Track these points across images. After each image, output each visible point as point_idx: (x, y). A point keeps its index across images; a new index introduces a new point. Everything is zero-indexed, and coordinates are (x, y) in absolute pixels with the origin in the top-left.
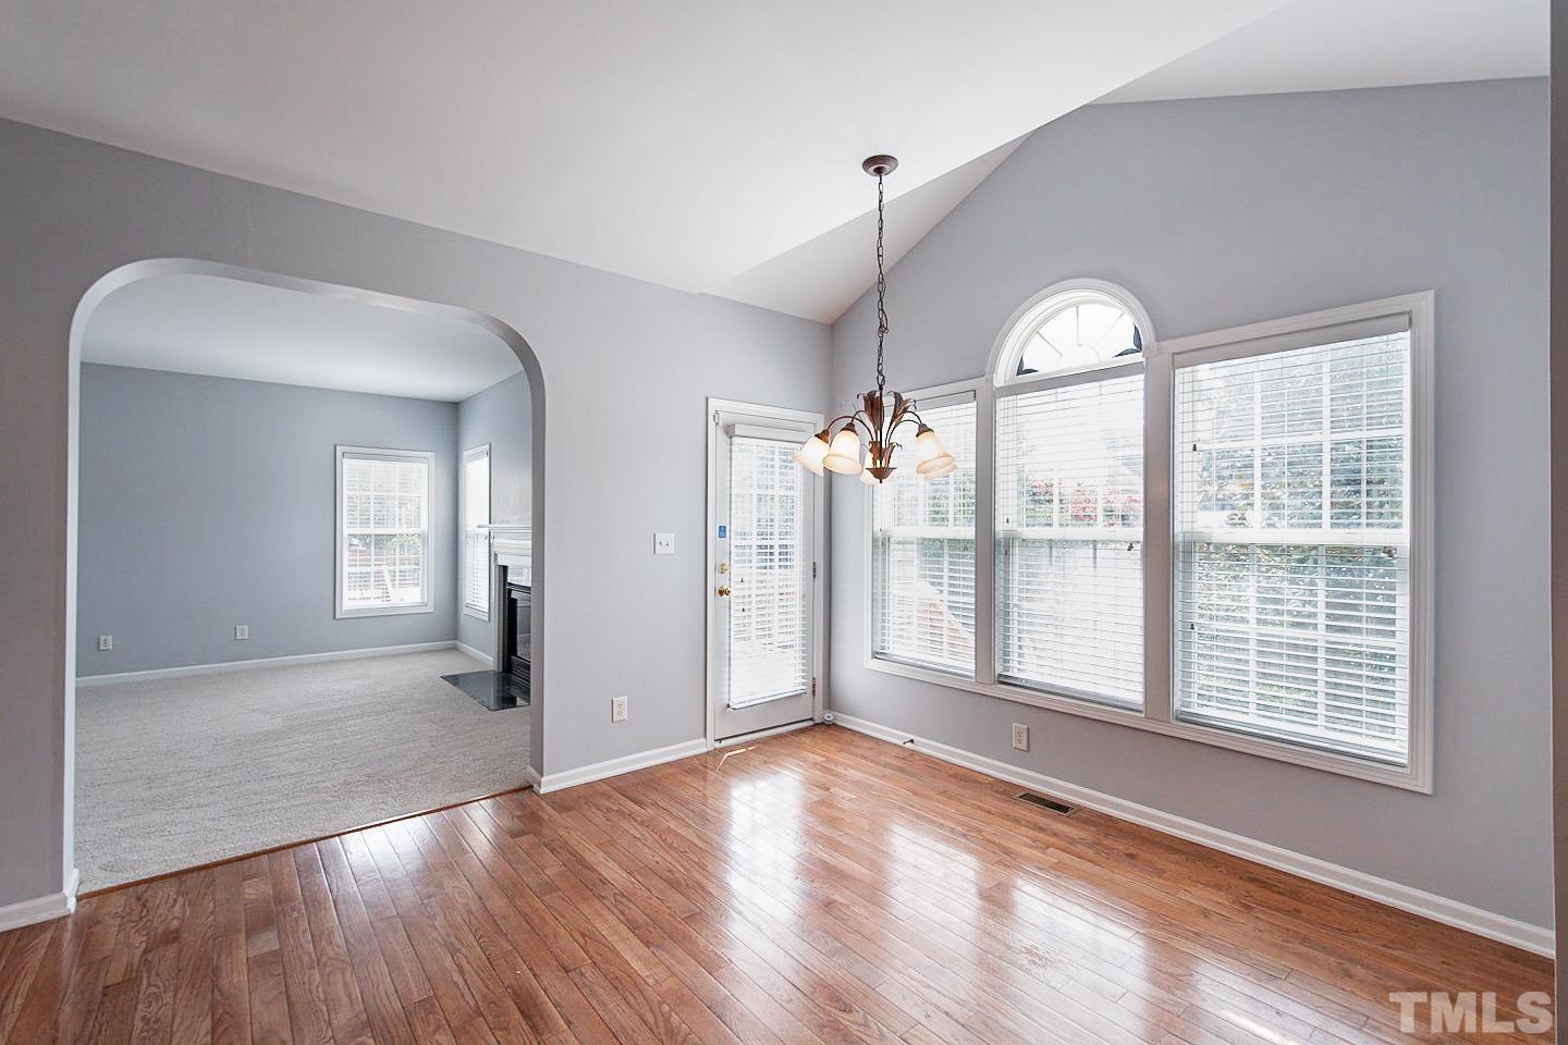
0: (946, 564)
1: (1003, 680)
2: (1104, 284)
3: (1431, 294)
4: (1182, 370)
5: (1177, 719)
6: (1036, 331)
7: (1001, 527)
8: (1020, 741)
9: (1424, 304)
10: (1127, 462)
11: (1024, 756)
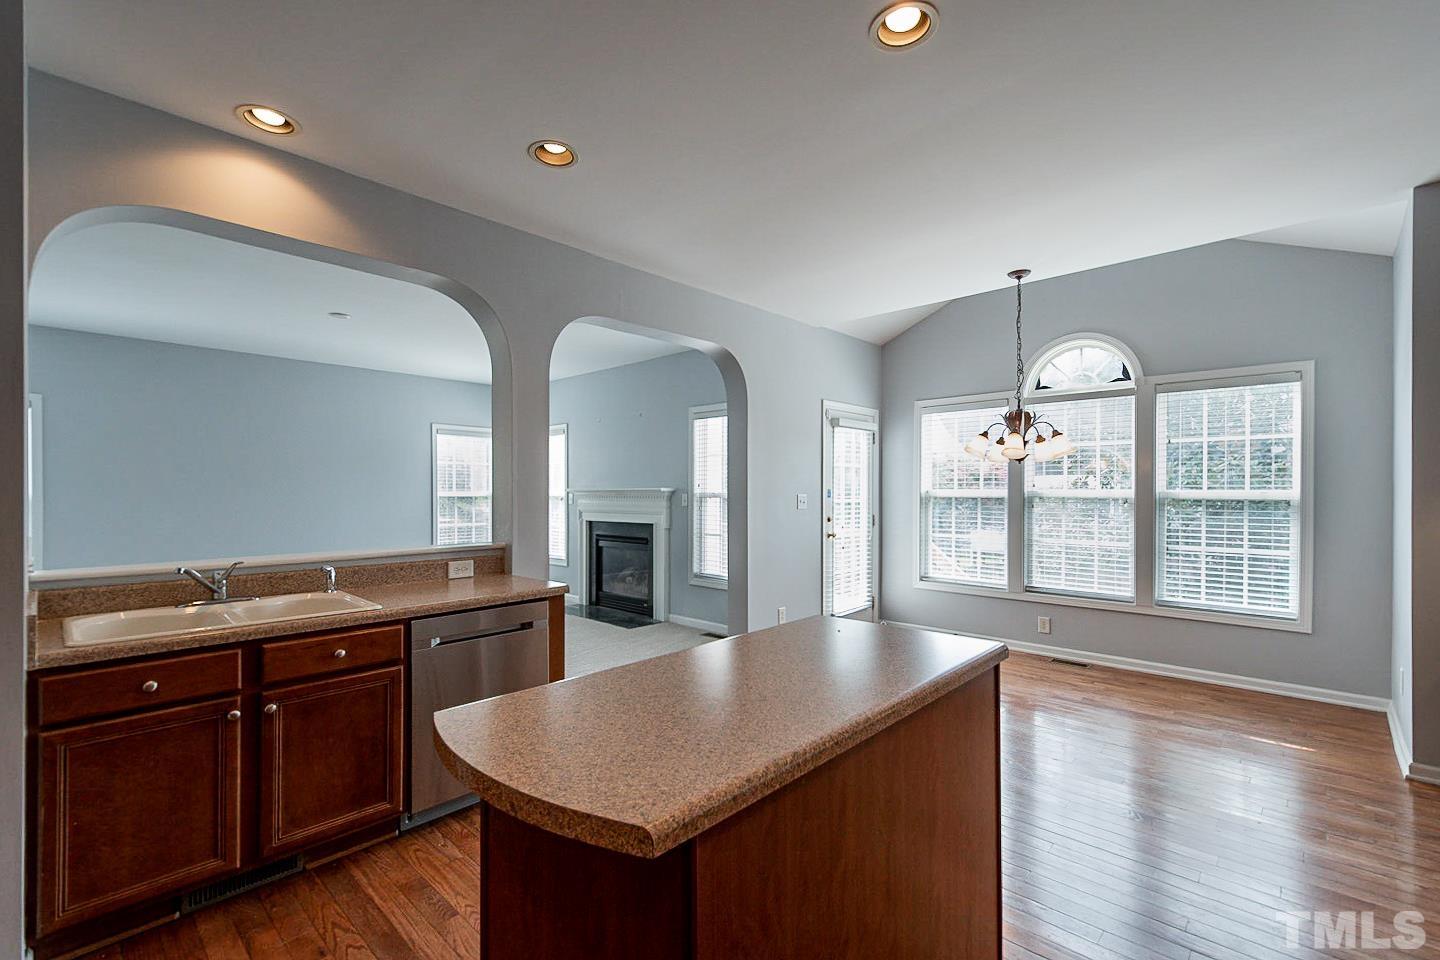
0: (979, 514)
1: (1029, 589)
2: (1110, 338)
3: (1313, 363)
4: (1162, 394)
5: (1156, 605)
6: (1050, 361)
7: (1028, 489)
8: (1044, 628)
9: (1309, 367)
10: (1126, 449)
11: (1048, 637)
